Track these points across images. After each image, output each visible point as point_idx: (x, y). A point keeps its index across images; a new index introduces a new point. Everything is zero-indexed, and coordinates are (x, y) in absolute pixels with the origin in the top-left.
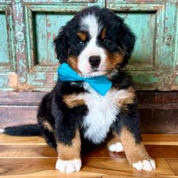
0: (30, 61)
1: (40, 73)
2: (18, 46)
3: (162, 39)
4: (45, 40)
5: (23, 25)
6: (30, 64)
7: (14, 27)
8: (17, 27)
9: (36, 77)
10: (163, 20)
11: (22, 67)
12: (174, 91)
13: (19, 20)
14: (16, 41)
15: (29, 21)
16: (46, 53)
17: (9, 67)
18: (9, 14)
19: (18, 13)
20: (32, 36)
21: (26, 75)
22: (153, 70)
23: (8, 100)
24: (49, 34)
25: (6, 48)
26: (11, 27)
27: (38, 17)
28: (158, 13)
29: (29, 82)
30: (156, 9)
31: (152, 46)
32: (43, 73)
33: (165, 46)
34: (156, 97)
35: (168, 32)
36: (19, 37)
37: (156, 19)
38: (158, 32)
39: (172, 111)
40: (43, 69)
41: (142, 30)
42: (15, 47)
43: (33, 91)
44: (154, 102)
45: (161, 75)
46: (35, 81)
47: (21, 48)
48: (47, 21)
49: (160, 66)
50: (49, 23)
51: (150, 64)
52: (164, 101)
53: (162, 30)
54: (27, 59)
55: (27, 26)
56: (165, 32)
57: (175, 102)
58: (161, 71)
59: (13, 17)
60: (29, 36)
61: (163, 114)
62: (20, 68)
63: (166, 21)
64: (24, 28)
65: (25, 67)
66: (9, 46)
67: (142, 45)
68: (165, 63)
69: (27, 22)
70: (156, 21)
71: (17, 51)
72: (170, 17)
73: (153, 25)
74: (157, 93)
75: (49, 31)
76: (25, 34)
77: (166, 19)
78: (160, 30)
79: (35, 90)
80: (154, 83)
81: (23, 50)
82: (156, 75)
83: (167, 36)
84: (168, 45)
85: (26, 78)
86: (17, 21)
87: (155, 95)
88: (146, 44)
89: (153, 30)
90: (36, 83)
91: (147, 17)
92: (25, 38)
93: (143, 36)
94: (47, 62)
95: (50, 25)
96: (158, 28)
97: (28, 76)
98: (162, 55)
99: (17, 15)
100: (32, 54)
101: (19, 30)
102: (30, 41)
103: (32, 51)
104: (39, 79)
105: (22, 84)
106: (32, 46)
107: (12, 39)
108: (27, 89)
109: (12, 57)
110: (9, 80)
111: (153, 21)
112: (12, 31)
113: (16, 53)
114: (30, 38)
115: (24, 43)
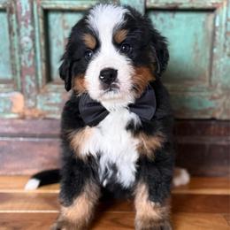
0: (40, 77)
1: (54, 95)
2: (25, 56)
3: (222, 48)
5: (30, 28)
6: (40, 82)
7: (18, 30)
8: (23, 30)
9: (49, 99)
10: (224, 22)
11: (30, 86)
13: (26, 21)
14: (21, 50)
15: (39, 22)
17: (12, 85)
18: (11, 12)
19: (24, 11)
20: (43, 43)
21: (36, 96)
22: (209, 90)
23: (10, 130)
25: (8, 59)
26: (15, 30)
27: (52, 16)
28: (217, 11)
29: (39, 107)
30: (215, 6)
31: (208, 57)
32: (59, 95)
33: (227, 58)
34: (212, 128)
36: (25, 45)
37: (215, 19)
38: (217, 38)
40: (58, 89)
41: (196, 35)
42: (20, 59)
43: (45, 119)
45: (220, 97)
46: (48, 105)
47: (29, 60)
48: (64, 21)
49: (219, 85)
50: (66, 24)
52: (222, 132)
53: (223, 36)
54: (37, 75)
56: (226, 38)
58: (220, 91)
59: (17, 17)
60: (40, 43)
61: (221, 150)
62: (27, 87)
63: (229, 23)
64: (33, 32)
65: (33, 85)
66: (12, 57)
67: (194, 56)
68: (227, 81)
69: (36, 24)
70: (214, 23)
71: (23, 64)
73: (210, 28)
74: (213, 122)
76: (34, 40)
77: (228, 20)
78: (220, 36)
79: (48, 116)
80: (211, 108)
81: (31, 62)
82: (213, 98)
85: (36, 101)
86: (23, 23)
87: (210, 125)
88: (200, 54)
89: (210, 35)
90: (47, 108)
91: (202, 17)
92: (34, 46)
93: (196, 43)
95: (67, 28)
96: (217, 33)
97: (38, 98)
98: (221, 70)
99: (23, 14)
100: (44, 68)
101: (26, 35)
102: (41, 51)
103: (44, 64)
104: (53, 102)
105: (30, 108)
106: (43, 57)
107: (16, 47)
108: (36, 115)
109: (16, 71)
110: (12, 103)
111: (211, 22)
112: (16, 37)
113: (21, 67)
114: (41, 46)
115: (33, 53)
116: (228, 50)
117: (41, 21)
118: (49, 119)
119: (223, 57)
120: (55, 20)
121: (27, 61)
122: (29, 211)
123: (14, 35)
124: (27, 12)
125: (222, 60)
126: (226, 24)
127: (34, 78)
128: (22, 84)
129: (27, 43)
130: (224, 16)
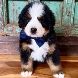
3: (65, 13)
4: (12, 12)
5: (2, 5)
9: (8, 29)
10: (66, 5)
12: (70, 37)
15: (5, 4)
16: (12, 18)
21: (3, 28)
22: (61, 27)
24: (14, 10)
27: (9, 2)
28: (64, 1)
29: (5, 32)
31: (61, 16)
32: (11, 28)
33: (67, 16)
35: (69, 10)
37: (63, 4)
39: (69, 46)
40: (11, 26)
41: (57, 8)
44: (61, 42)
46: (7, 31)
48: (13, 3)
50: (14, 4)
51: (60, 24)
52: (66, 41)
53: (66, 9)
54: (4, 21)
57: (71, 42)
58: (65, 28)
60: (5, 10)
61: (65, 47)
62: (1, 25)
65: (3, 24)
68: (67, 24)
72: (69, 3)
73: (62, 7)
74: (62, 38)
75: (14, 8)
76: (3, 9)
77: (68, 4)
79: (7, 35)
80: (62, 33)
81: (2, 17)
82: (62, 30)
88: (58, 15)
89: (62, 9)
91: (59, 3)
92: (3, 11)
93: (57, 11)
94: (13, 22)
98: (65, 20)
103: (6, 17)
105: (1, 32)
116: (67, 14)
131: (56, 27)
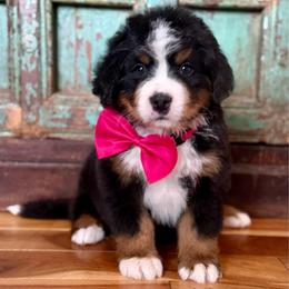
0: (44, 85)
1: (61, 107)
2: (26, 59)
3: (272, 56)
4: (72, 51)
6: (44, 91)
7: (19, 26)
8: (25, 26)
9: (54, 113)
10: (273, 24)
11: (31, 96)
13: (30, 16)
14: (22, 50)
15: (46, 17)
16: (73, 74)
17: (8, 95)
18: (12, 4)
19: (28, 3)
20: (50, 44)
21: (38, 109)
22: (256, 107)
24: (79, 41)
25: (5, 62)
26: (15, 26)
27: (62, 12)
28: (265, 11)
29: (41, 123)
30: (263, 4)
31: (255, 67)
32: (67, 108)
33: (277, 67)
34: (261, 155)
35: (283, 44)
36: (27, 45)
37: (262, 21)
38: (265, 43)
40: (66, 100)
41: (239, 40)
42: (20, 62)
43: (48, 138)
44: (257, 163)
45: (270, 116)
46: (53, 120)
47: (31, 63)
48: (77, 19)
49: (269, 101)
50: (80, 22)
51: (250, 97)
52: (274, 160)
53: (272, 41)
54: (40, 83)
55: (43, 25)
56: (276, 44)
58: (270, 109)
59: (18, 10)
60: (46, 43)
61: (273, 182)
62: (28, 98)
63: (279, 25)
64: (39, 29)
65: (35, 95)
66: (10, 59)
68: (278, 96)
69: (43, 19)
70: (262, 26)
71: (23, 68)
72: (285, 18)
73: (256, 32)
74: (262, 148)
75: (80, 37)
76: (39, 39)
77: (278, 21)
78: (269, 41)
79: (52, 135)
80: (259, 129)
81: (34, 66)
82: (261, 117)
83: (281, 50)
84: (282, 65)
85: (38, 114)
86: (25, 18)
87: (258, 151)
88: (244, 63)
89: (257, 41)
90: (53, 125)
91: (247, 18)
92: (39, 46)
93: (240, 50)
94: (74, 88)
95: (81, 27)
96: (265, 37)
97: (40, 111)
98: (271, 82)
99: (27, 7)
100: (50, 73)
101: (29, 33)
102: (47, 52)
103: (50, 69)
104: (60, 116)
105: (30, 124)
106: (50, 60)
107: (16, 46)
108: (37, 134)
109: (14, 78)
110: (7, 118)
111: (257, 25)
112: (16, 34)
113: (21, 71)
114: (47, 46)
115: (36, 55)
116: (279, 58)
117: (49, 16)
118: (54, 139)
119: (273, 66)
120: (66, 16)
121: (29, 65)
122: (24, 250)
123: (14, 32)
124: (31, 5)
125: (272, 70)
126: (276, 27)
127: (36, 86)
128: (21, 93)
129: (31, 42)
130: (274, 16)
131: (238, 108)
